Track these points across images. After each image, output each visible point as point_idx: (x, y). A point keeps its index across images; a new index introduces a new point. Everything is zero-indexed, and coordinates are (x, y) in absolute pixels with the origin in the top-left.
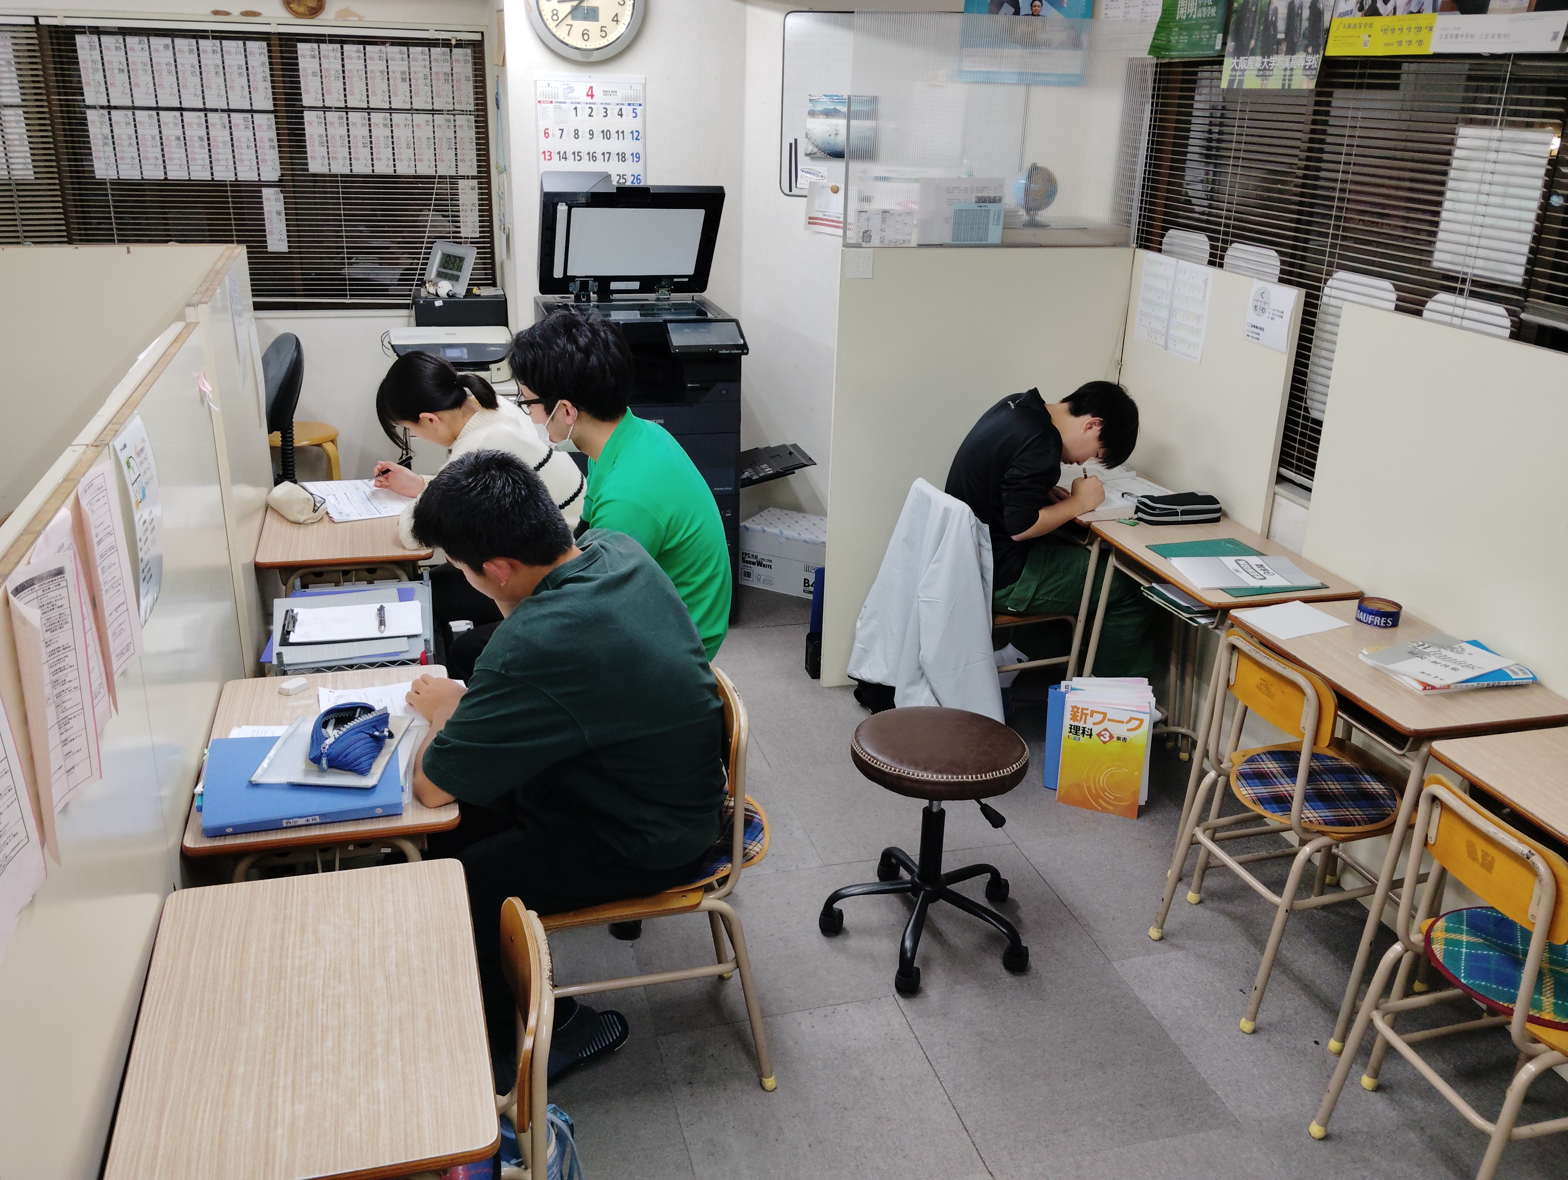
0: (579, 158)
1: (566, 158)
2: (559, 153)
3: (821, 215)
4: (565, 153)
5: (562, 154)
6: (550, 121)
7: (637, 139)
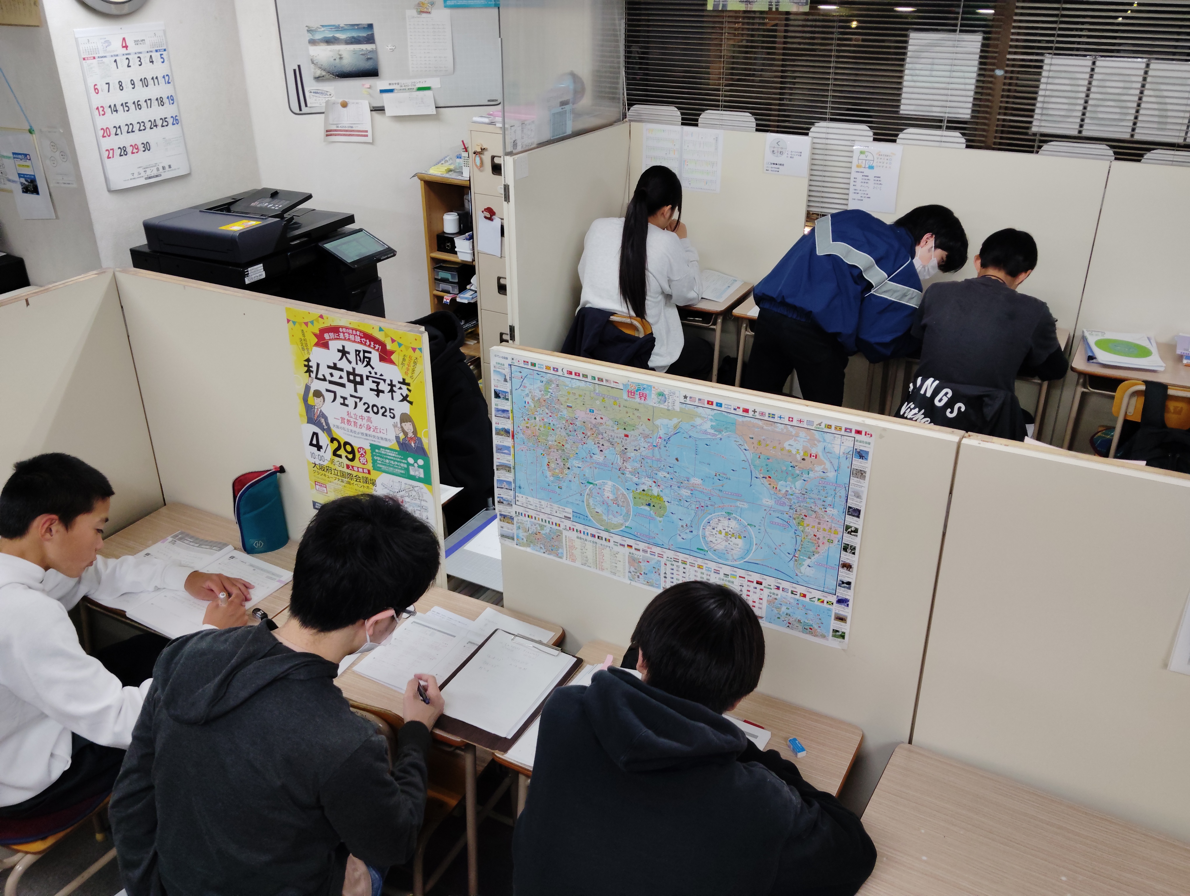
0: (127, 109)
1: (116, 111)
2: (110, 107)
3: (334, 128)
4: (115, 105)
5: (112, 107)
6: (96, 77)
7: (169, 83)
